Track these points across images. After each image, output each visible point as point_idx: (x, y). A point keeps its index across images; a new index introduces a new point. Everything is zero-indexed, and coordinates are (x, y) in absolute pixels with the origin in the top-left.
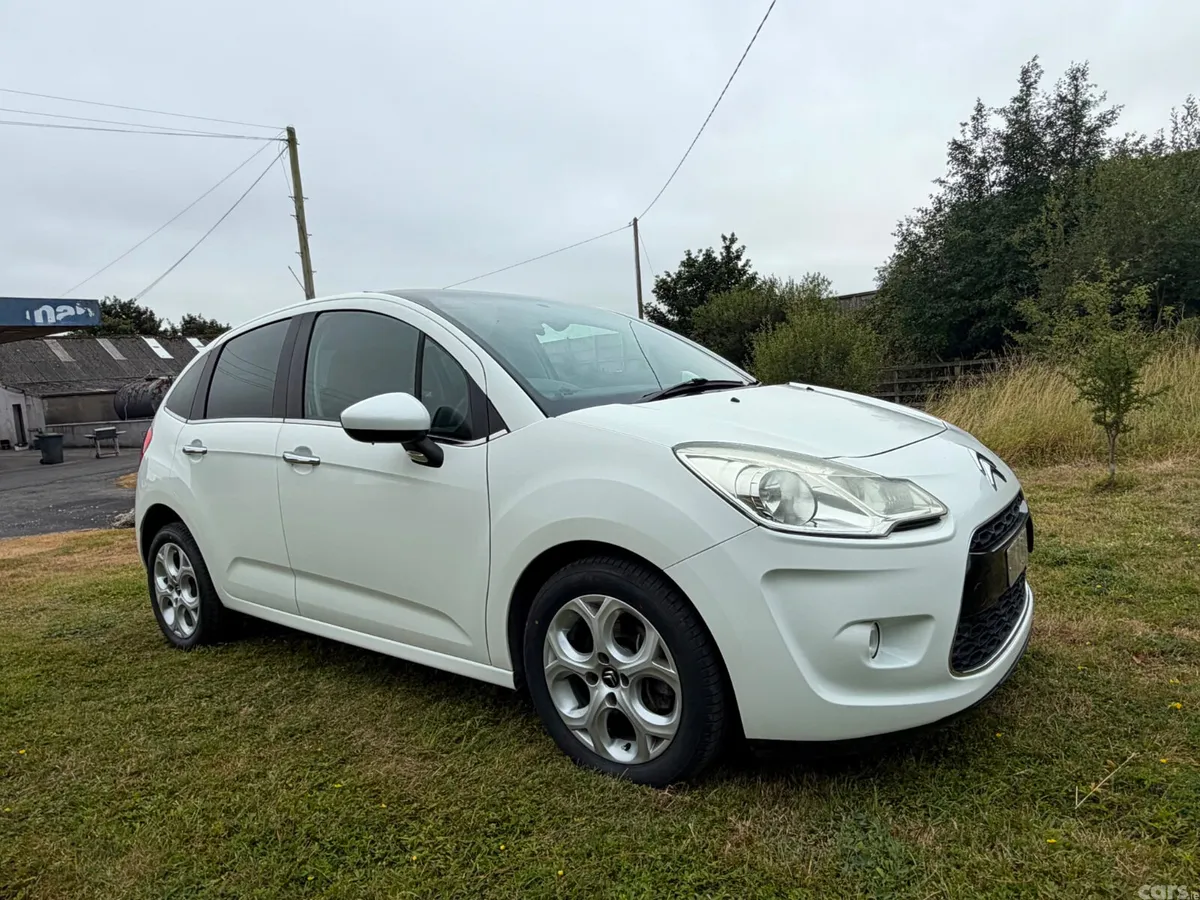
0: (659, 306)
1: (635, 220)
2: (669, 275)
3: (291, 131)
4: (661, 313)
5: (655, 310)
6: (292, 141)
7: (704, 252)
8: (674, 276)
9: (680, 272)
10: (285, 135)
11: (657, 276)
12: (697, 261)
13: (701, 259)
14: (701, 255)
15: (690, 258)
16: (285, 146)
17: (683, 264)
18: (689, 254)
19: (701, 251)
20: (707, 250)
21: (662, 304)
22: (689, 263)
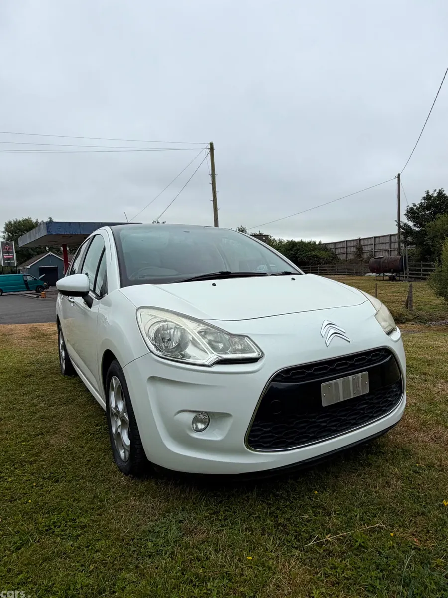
0: (408, 223)
1: (399, 175)
2: (415, 206)
3: (211, 144)
4: (409, 226)
5: (405, 224)
6: (212, 149)
7: (437, 191)
8: (418, 206)
9: (421, 203)
10: (209, 147)
11: (408, 206)
12: (433, 196)
13: (435, 195)
14: (435, 193)
15: (428, 195)
16: (209, 151)
17: (424, 198)
18: (428, 193)
19: (435, 190)
20: (440, 190)
21: (410, 222)
22: (428, 198)
